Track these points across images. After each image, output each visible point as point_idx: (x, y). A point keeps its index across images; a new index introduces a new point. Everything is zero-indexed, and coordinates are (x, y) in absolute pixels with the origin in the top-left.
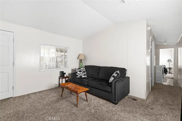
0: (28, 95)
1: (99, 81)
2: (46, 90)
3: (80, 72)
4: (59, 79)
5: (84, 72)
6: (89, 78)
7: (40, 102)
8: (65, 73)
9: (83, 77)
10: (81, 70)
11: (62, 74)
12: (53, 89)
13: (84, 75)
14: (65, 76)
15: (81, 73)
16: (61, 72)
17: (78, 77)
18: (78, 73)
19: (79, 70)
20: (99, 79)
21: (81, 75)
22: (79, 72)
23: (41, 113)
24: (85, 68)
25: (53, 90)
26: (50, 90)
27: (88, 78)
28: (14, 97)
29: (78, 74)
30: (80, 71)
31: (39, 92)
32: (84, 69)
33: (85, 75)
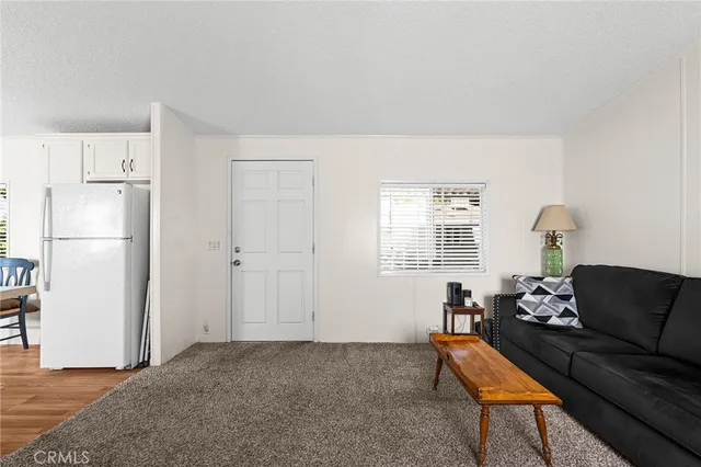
0: (345, 346)
1: (657, 371)
2: (398, 345)
3: (539, 297)
4: (446, 312)
5: (565, 298)
6: (590, 338)
7: (360, 382)
8: (468, 294)
9: (554, 321)
10: (548, 284)
11: (457, 296)
12: (420, 344)
13: (562, 316)
14: (468, 303)
15: (541, 303)
16: (451, 285)
17: (526, 318)
18: (528, 297)
19: (535, 286)
20: (663, 355)
21: (545, 311)
22: (534, 293)
23: (347, 422)
24: (568, 280)
25: (418, 349)
26: (409, 346)
27: (588, 333)
28: (316, 341)
29: (527, 303)
30: (540, 291)
31: (375, 344)
32: (562, 283)
33: (567, 313)
